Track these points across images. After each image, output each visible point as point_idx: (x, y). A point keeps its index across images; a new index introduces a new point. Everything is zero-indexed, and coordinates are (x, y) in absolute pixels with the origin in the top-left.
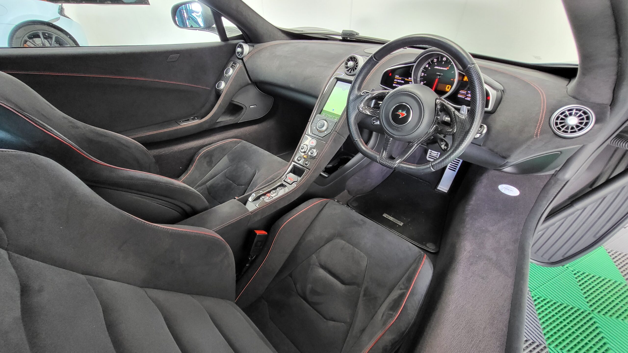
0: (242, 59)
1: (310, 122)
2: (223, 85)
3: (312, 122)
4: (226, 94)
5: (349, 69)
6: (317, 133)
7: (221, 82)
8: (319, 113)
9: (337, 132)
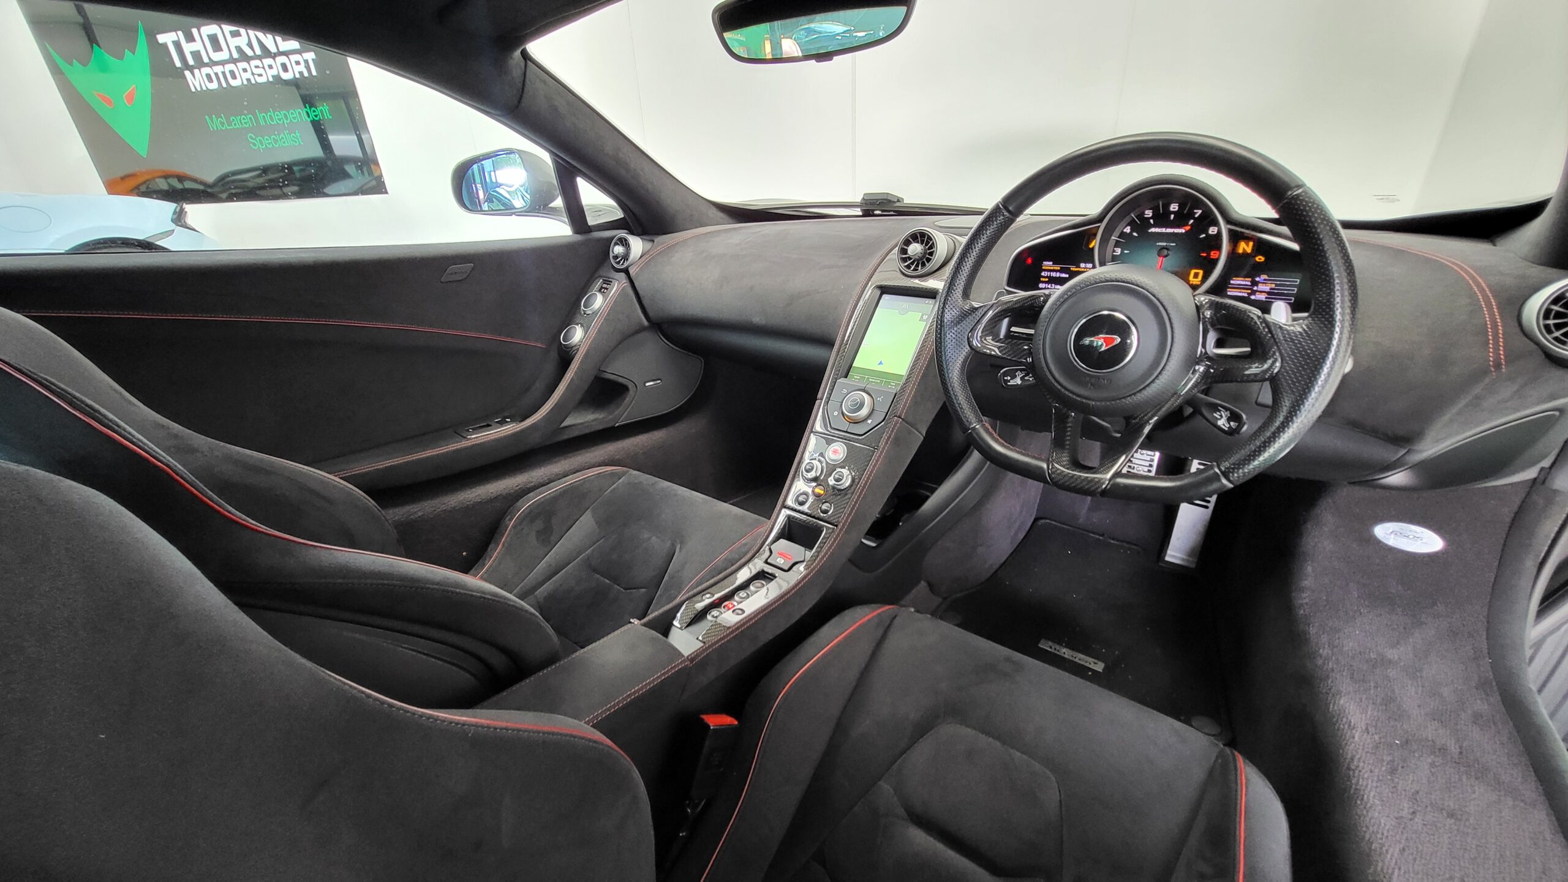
0: (626, 271)
1: (822, 399)
2: (577, 334)
3: (829, 398)
4: (587, 355)
5: (909, 262)
6: (845, 426)
7: (573, 330)
8: (843, 375)
9: (900, 417)
